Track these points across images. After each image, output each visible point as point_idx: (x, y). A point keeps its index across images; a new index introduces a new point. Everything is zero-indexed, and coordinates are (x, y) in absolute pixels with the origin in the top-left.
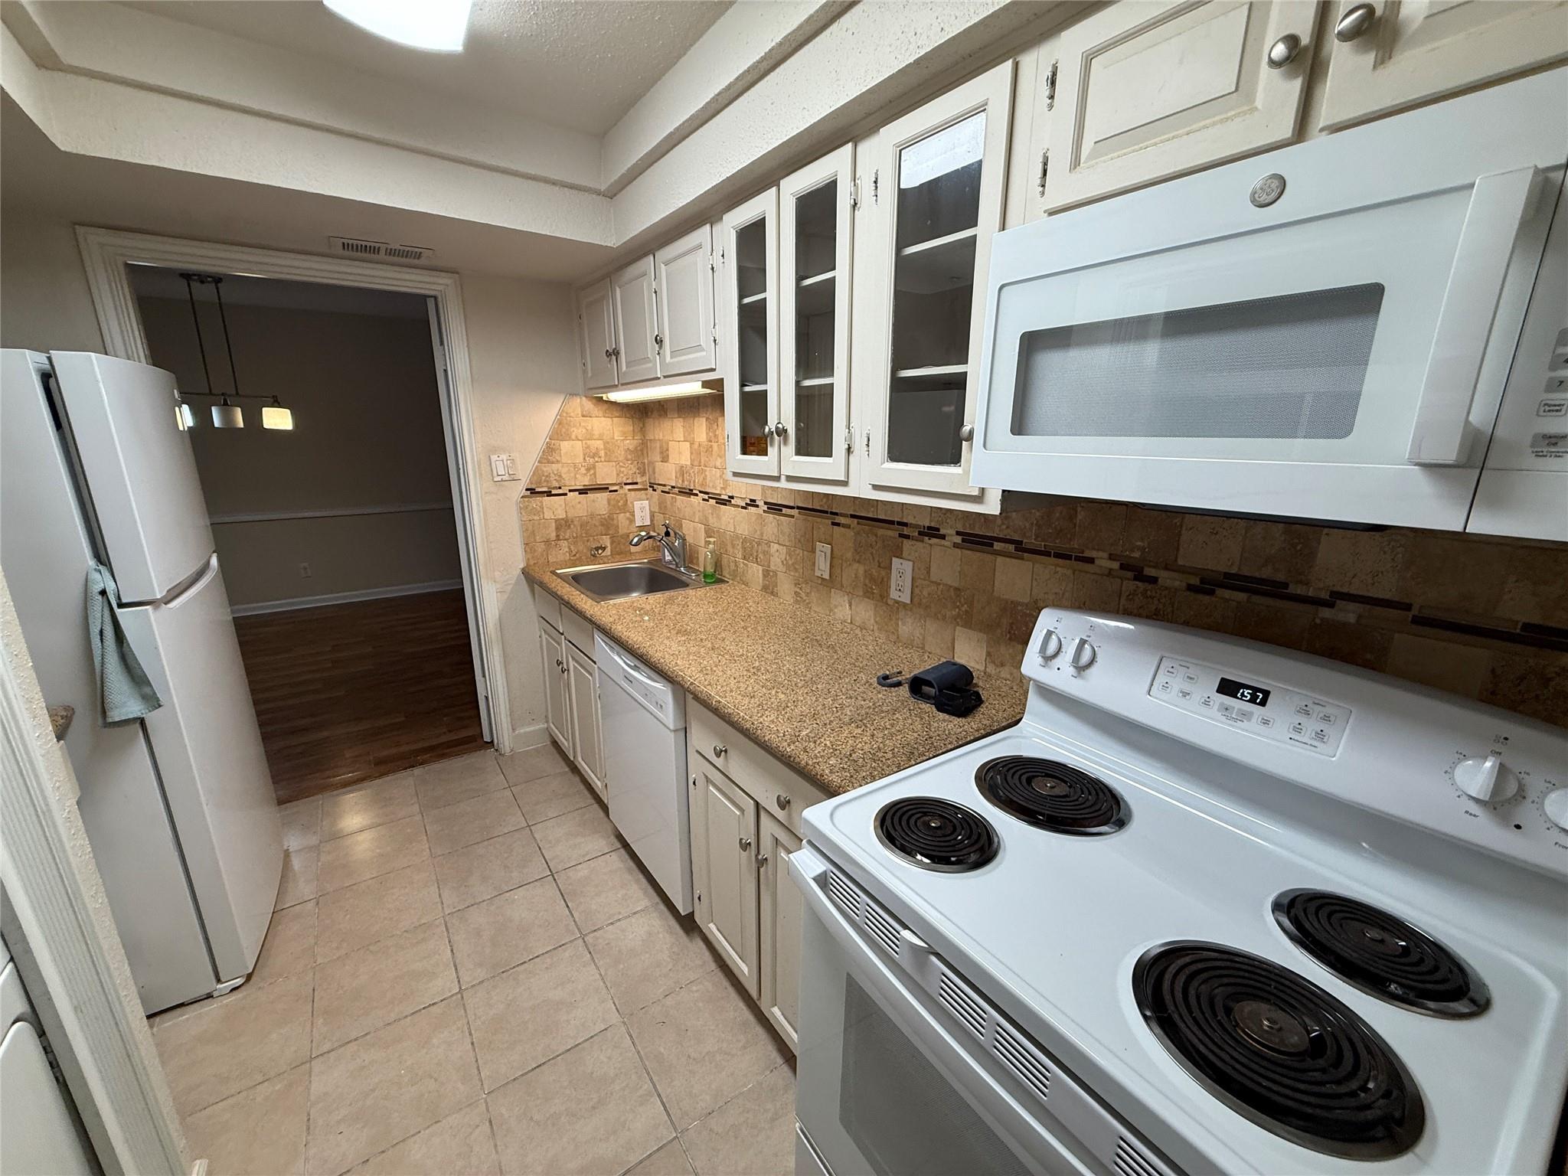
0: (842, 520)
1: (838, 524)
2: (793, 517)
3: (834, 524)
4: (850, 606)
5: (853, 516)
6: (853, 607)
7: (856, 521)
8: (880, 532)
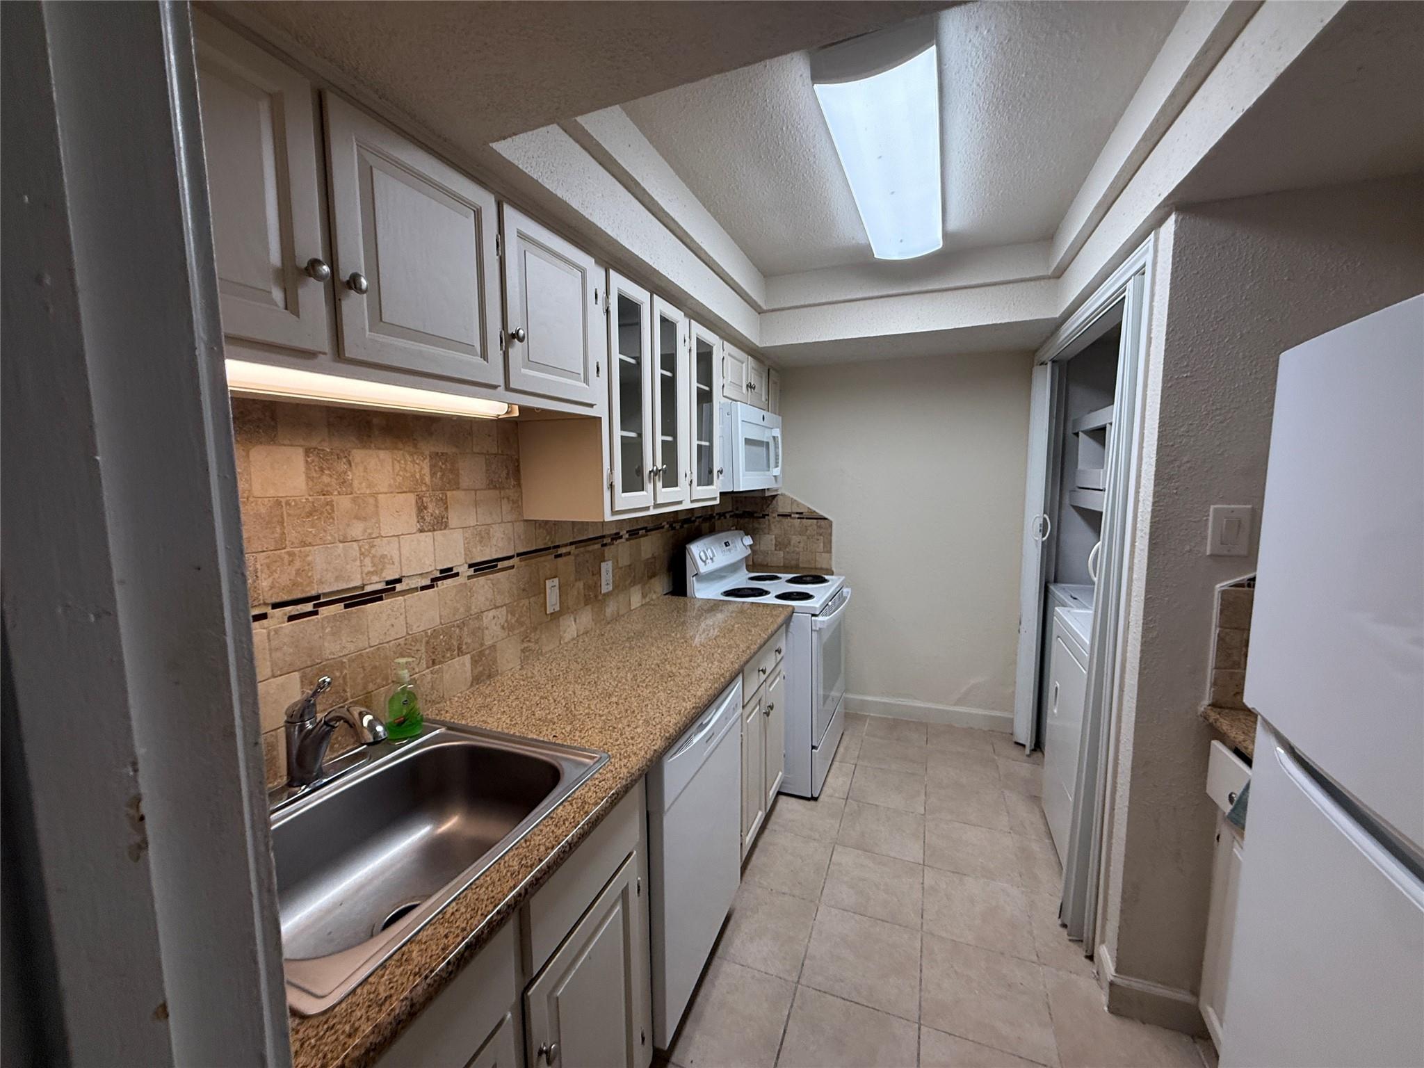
0: (563, 550)
1: (560, 556)
2: (513, 567)
3: (557, 556)
4: (575, 621)
5: (572, 544)
6: (577, 621)
7: (573, 547)
8: (590, 548)
